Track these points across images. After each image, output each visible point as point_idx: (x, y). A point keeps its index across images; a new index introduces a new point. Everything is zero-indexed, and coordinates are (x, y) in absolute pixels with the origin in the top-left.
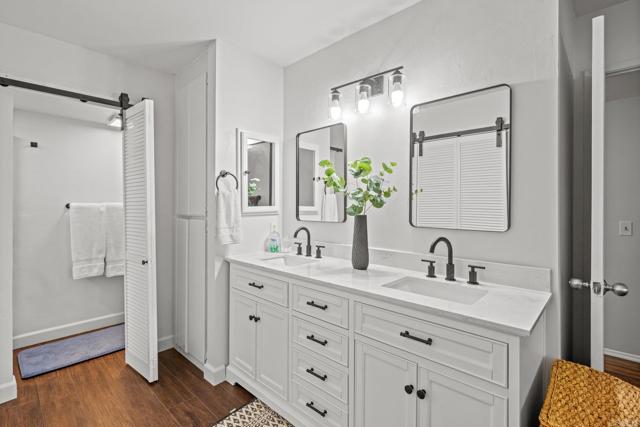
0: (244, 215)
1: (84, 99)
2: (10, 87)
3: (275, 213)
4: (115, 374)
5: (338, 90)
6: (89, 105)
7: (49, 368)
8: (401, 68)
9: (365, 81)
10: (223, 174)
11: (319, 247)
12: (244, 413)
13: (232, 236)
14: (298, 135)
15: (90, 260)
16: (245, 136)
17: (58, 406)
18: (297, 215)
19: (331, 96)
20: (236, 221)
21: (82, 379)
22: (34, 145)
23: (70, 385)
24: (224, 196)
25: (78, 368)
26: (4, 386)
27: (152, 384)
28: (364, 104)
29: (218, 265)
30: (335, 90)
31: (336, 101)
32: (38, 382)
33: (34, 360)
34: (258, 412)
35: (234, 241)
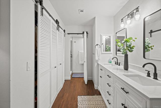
0: (102, 54)
1: (78, 34)
2: (70, 34)
3: (111, 53)
4: (82, 81)
5: (123, 19)
6: (79, 35)
7: (75, 77)
8: (139, 7)
9: (128, 15)
10: (97, 45)
11: (119, 63)
12: (97, 97)
13: (98, 58)
14: (116, 33)
15: (82, 61)
16: (102, 36)
17: (74, 82)
18: (116, 54)
19: (121, 21)
20: (99, 55)
21: (78, 80)
22: (75, 42)
23: (76, 80)
24: (97, 49)
25: (78, 78)
26: (69, 77)
27: (86, 85)
28: (129, 21)
29: (96, 64)
30: (122, 19)
31: (122, 22)
32: (73, 78)
33: (74, 75)
34: (100, 98)
35: (99, 59)
